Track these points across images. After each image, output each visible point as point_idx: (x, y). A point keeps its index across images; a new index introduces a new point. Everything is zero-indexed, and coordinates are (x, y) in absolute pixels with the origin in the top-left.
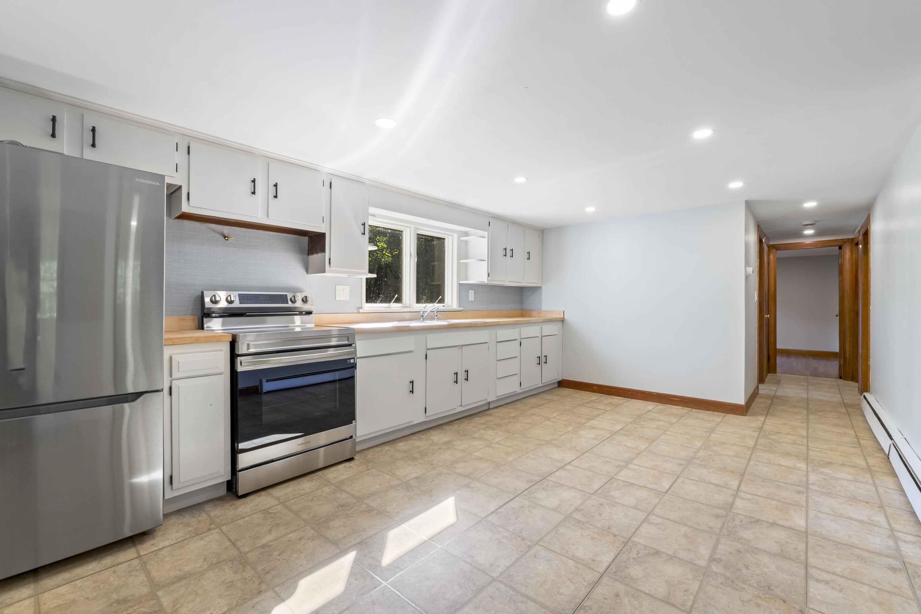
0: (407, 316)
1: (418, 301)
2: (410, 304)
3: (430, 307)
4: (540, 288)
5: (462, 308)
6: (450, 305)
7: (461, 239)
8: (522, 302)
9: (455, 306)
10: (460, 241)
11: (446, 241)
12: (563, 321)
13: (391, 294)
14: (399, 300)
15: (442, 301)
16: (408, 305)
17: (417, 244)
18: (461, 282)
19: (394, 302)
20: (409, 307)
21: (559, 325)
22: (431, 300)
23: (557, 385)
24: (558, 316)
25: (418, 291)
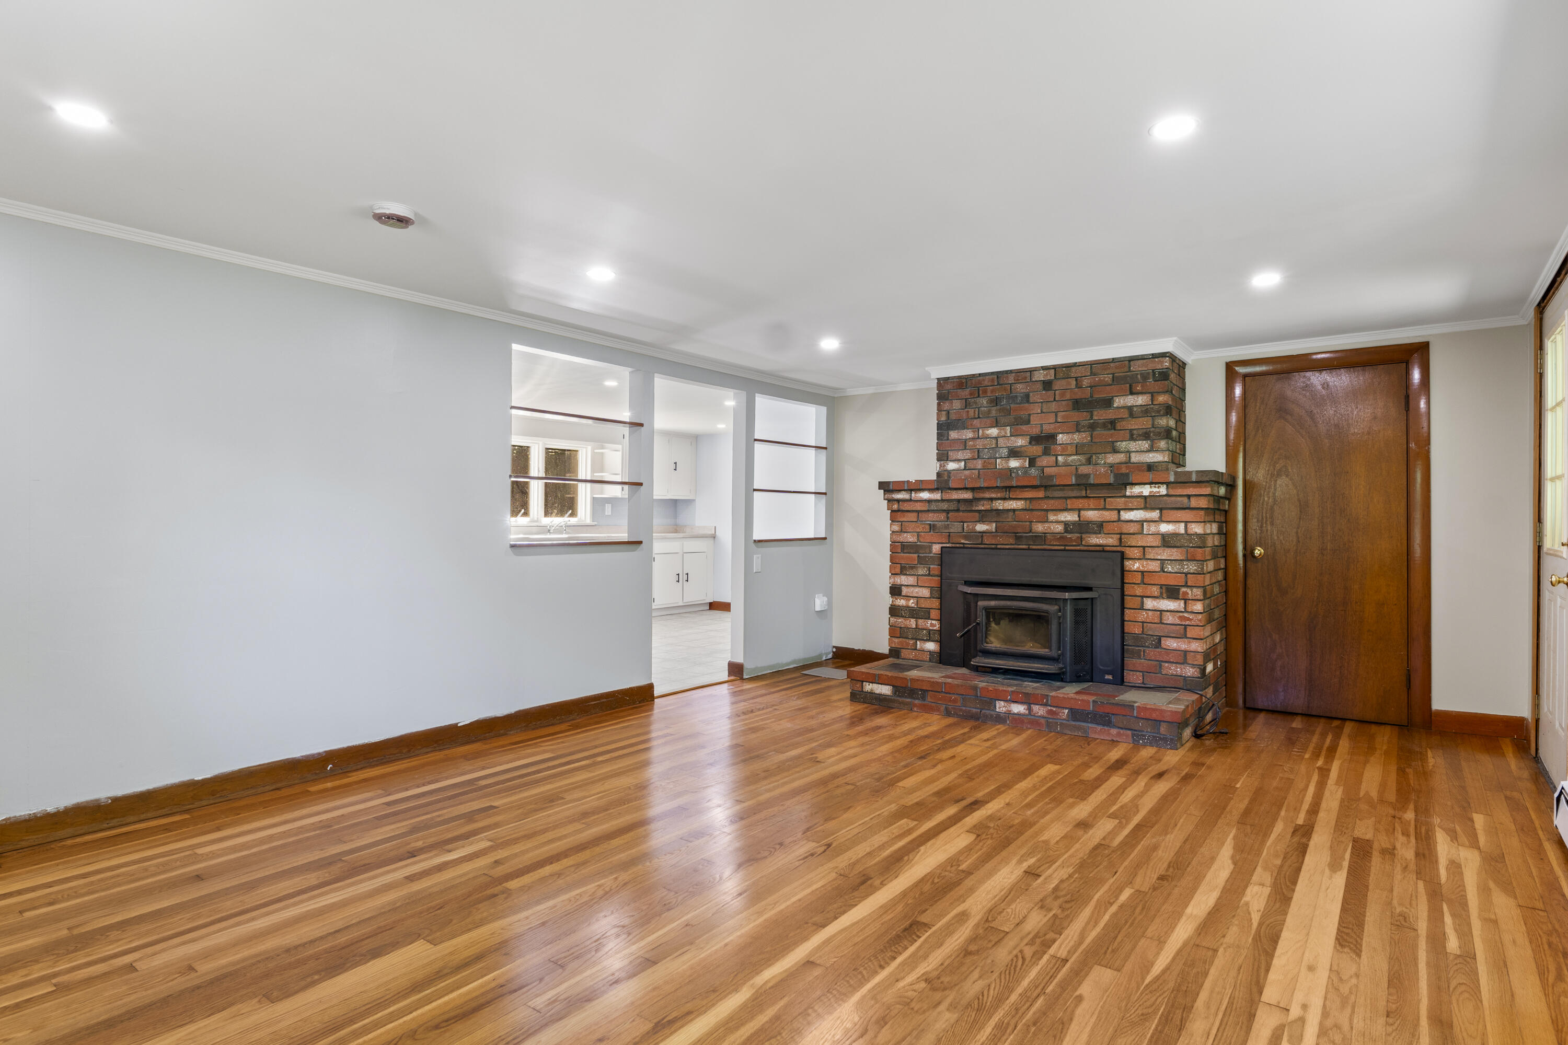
0: (534, 529)
1: (547, 513)
2: (538, 518)
3: (556, 521)
4: (694, 500)
5: (596, 523)
6: (584, 519)
7: (596, 451)
8: (675, 516)
9: (588, 521)
10: (593, 454)
11: (580, 453)
12: (714, 537)
13: (517, 508)
14: (526, 514)
15: (573, 514)
16: (536, 519)
17: (546, 457)
18: (595, 496)
19: (522, 516)
20: (537, 521)
21: (711, 541)
22: (561, 513)
23: (708, 608)
24: (710, 533)
25: (546, 505)
